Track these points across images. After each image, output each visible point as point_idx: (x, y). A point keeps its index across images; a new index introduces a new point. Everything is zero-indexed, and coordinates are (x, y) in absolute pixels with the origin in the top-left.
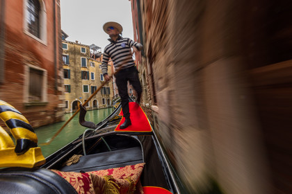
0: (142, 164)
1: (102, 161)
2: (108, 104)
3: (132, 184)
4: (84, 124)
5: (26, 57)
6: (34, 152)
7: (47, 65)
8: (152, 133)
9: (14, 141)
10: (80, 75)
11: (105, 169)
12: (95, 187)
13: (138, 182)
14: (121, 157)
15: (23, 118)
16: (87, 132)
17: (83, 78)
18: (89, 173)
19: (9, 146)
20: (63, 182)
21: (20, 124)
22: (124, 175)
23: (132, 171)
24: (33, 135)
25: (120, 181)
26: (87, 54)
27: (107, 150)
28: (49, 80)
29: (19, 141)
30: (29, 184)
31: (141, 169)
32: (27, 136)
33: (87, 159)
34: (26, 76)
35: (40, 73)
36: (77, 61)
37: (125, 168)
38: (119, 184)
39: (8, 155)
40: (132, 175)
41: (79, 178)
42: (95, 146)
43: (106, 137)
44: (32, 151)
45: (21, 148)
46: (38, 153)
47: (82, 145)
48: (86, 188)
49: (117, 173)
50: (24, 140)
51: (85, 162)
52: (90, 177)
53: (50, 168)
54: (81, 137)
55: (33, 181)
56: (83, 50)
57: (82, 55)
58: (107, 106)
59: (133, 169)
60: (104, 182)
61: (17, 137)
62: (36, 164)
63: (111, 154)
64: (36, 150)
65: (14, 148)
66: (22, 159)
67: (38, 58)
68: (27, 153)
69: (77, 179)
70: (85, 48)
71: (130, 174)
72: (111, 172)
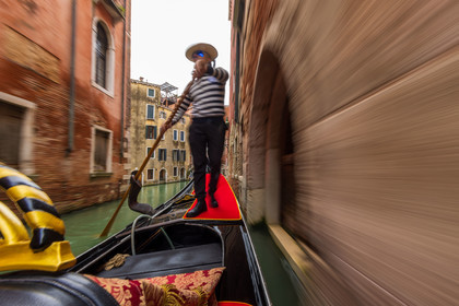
0: (221, 269)
1: (160, 263)
2: (182, 175)
3: (204, 298)
4: (136, 207)
5: (93, 117)
6: (58, 249)
7: (113, 124)
8: (241, 223)
9: (29, 232)
10: (144, 131)
11: (163, 276)
12: (148, 300)
13: (211, 295)
14: (189, 258)
15: (44, 197)
16: (139, 220)
17: (148, 136)
18: (141, 281)
19: (21, 238)
20: (101, 292)
21: (38, 205)
22: (192, 285)
23: (204, 279)
24: (58, 223)
25: (185, 292)
26: (157, 98)
27: (168, 247)
28: (115, 144)
29: (37, 231)
30: (51, 295)
31: (218, 276)
32: (48, 224)
33: (137, 261)
34: (93, 140)
35: (106, 135)
36: (140, 110)
37: (193, 275)
38: (184, 297)
39: (20, 252)
40: (204, 284)
41: (125, 288)
42: (150, 241)
43: (169, 228)
44: (56, 246)
45: (40, 241)
46: (65, 250)
47: (129, 240)
48: (135, 301)
49: (180, 281)
50: (45, 230)
51: (133, 265)
52: (141, 286)
53: (82, 273)
54: (129, 227)
55: (57, 291)
56: (151, 92)
57: (149, 100)
58: (179, 178)
59: (207, 275)
60: (162, 293)
61: (34, 225)
62: (61, 266)
63: (174, 254)
64: (62, 246)
65: (29, 242)
66: (40, 259)
67: (104, 115)
68: (48, 250)
69: (122, 289)
70: (153, 89)
71: (200, 282)
72: (171, 280)
